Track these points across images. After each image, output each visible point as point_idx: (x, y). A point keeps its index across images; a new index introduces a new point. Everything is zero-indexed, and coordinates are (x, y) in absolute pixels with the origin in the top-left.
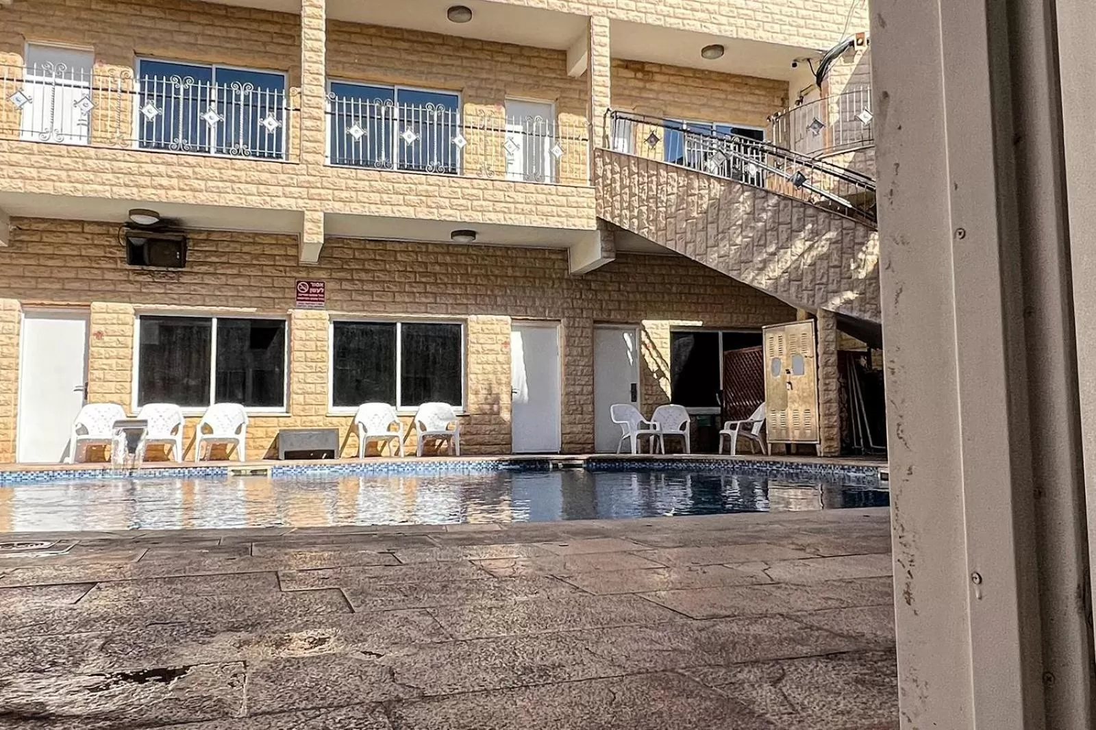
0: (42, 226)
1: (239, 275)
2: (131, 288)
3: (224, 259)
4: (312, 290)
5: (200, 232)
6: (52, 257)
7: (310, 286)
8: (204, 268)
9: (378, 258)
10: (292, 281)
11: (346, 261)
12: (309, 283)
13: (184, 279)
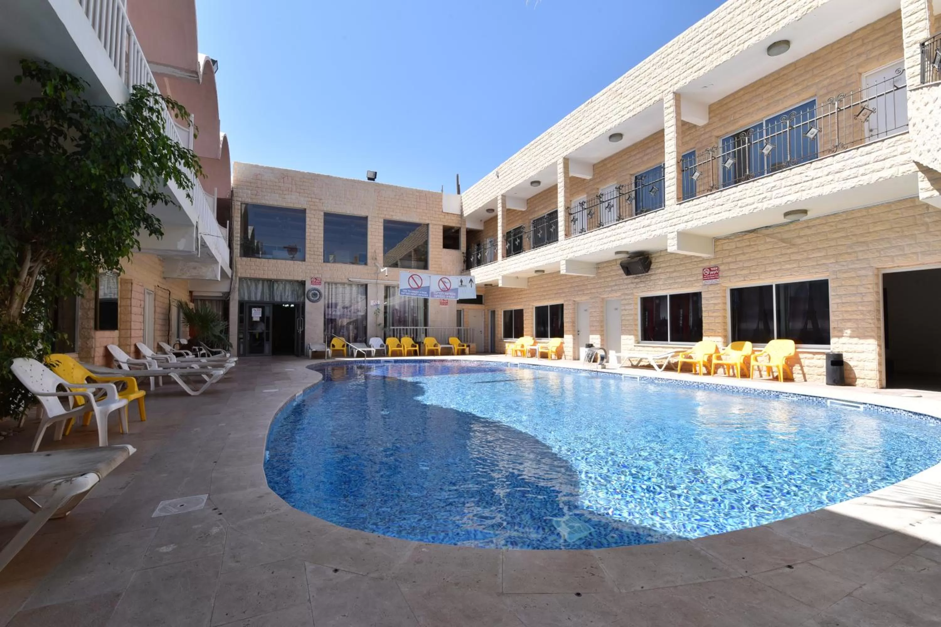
0: (605, 265)
1: (675, 271)
2: (632, 286)
3: (668, 264)
4: (712, 272)
5: (657, 252)
6: (607, 277)
7: (711, 270)
8: (660, 270)
9: (752, 243)
10: (701, 269)
11: (731, 251)
12: (710, 269)
13: (652, 278)
